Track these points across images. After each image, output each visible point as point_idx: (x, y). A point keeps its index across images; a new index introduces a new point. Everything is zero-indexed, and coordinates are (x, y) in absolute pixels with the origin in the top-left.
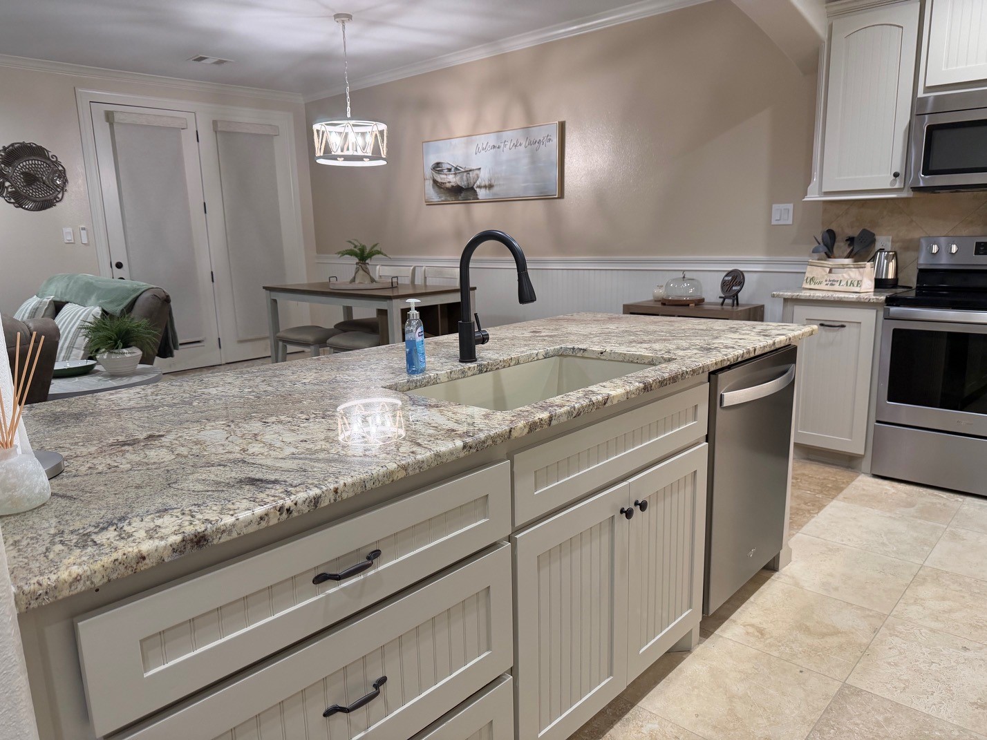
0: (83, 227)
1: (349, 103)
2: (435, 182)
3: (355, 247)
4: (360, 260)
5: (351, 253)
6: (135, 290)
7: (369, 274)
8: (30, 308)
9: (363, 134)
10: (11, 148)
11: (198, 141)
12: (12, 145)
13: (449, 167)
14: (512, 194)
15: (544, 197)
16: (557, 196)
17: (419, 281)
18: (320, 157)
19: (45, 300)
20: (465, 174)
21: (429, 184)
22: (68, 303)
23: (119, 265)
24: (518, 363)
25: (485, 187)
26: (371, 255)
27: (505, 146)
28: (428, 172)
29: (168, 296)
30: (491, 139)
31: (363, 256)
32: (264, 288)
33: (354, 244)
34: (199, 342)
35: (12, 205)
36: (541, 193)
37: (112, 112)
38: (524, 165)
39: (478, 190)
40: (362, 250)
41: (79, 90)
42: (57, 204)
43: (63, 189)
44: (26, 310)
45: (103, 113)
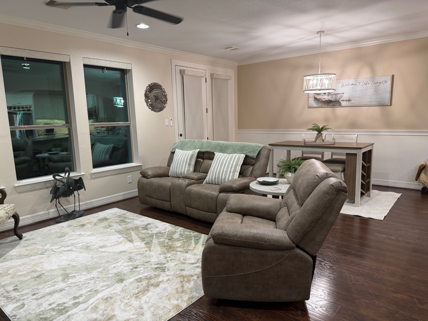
0: (171, 119)
2: (315, 99)
6: (258, 147)
11: (206, 82)
12: (151, 84)
15: (382, 105)
16: (389, 105)
19: (196, 151)
20: (334, 95)
23: (181, 135)
25: (346, 101)
26: (322, 129)
28: (312, 94)
31: (320, 131)
32: (269, 144)
35: (151, 110)
36: (380, 103)
39: (341, 102)
40: (319, 128)
41: (172, 60)
42: (164, 109)
43: (166, 103)
45: (179, 70)
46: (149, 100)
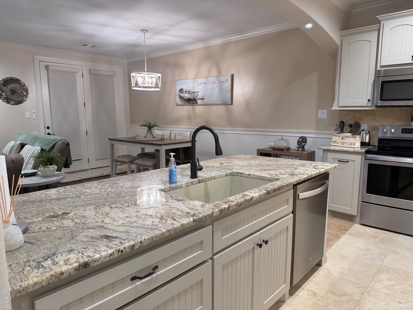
0: (34, 112)
1: (146, 65)
2: (180, 96)
3: (147, 123)
4: (149, 128)
5: (145, 125)
6: (55, 140)
7: (152, 134)
8: (11, 146)
9: (152, 77)
10: (6, 79)
11: (83, 77)
12: (6, 78)
13: (186, 91)
14: (212, 102)
15: (225, 104)
16: (230, 104)
17: (172, 137)
18: (133, 87)
19: (17, 143)
20: (193, 94)
21: (178, 97)
22: (27, 144)
23: (48, 128)
24: (214, 179)
25: (201, 99)
26: (153, 126)
27: (209, 83)
28: (177, 92)
29: (69, 143)
30: (204, 80)
31: (150, 127)
32: (108, 139)
33: (146, 122)
34: (80, 160)
35: (5, 102)
37: (48, 65)
38: (217, 90)
39: (198, 100)
40: (150, 125)
41: (35, 56)
42: (24, 102)
43: (26, 96)
44: (9, 147)
45: (44, 66)
46: (3, 94)
